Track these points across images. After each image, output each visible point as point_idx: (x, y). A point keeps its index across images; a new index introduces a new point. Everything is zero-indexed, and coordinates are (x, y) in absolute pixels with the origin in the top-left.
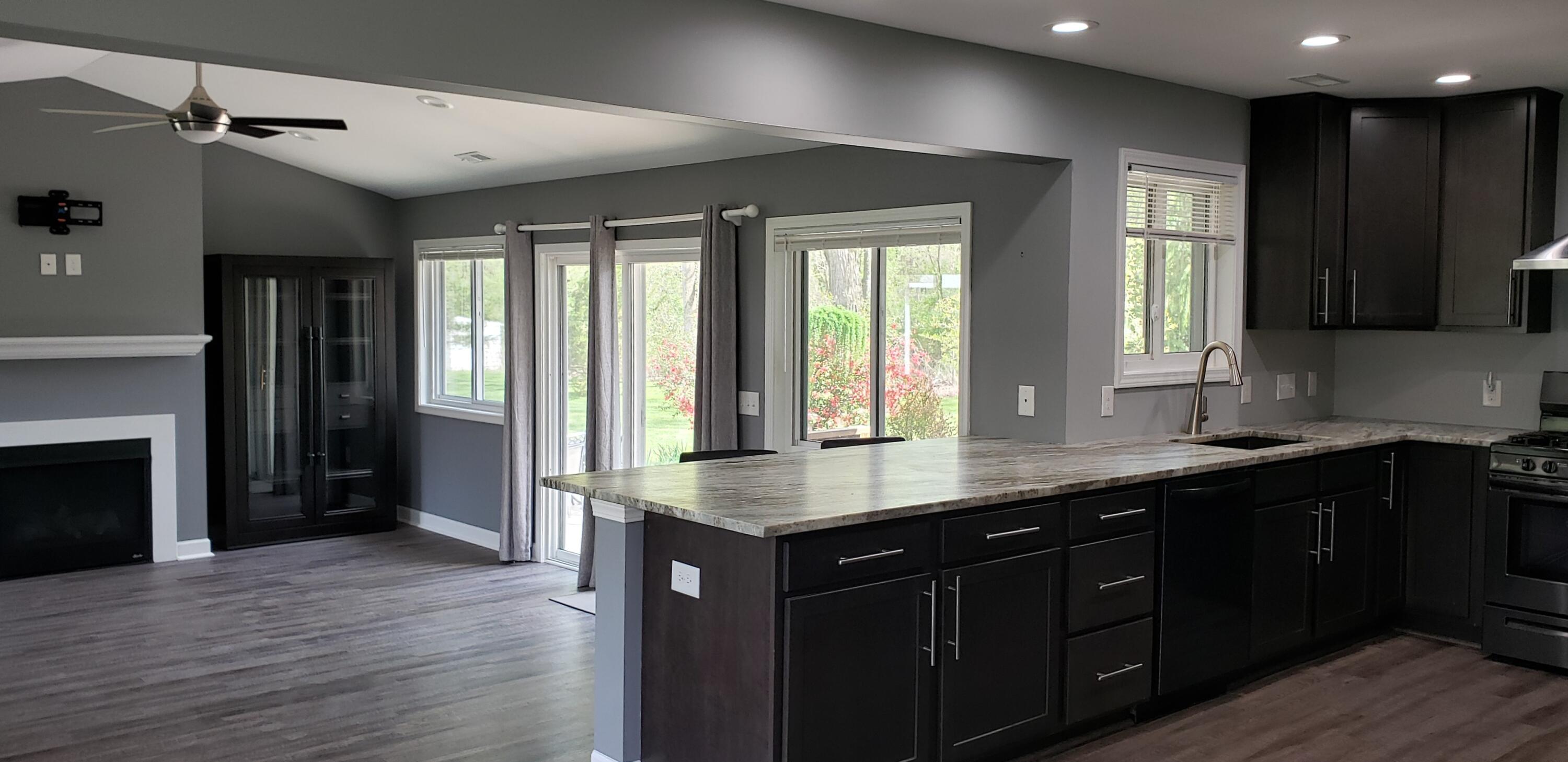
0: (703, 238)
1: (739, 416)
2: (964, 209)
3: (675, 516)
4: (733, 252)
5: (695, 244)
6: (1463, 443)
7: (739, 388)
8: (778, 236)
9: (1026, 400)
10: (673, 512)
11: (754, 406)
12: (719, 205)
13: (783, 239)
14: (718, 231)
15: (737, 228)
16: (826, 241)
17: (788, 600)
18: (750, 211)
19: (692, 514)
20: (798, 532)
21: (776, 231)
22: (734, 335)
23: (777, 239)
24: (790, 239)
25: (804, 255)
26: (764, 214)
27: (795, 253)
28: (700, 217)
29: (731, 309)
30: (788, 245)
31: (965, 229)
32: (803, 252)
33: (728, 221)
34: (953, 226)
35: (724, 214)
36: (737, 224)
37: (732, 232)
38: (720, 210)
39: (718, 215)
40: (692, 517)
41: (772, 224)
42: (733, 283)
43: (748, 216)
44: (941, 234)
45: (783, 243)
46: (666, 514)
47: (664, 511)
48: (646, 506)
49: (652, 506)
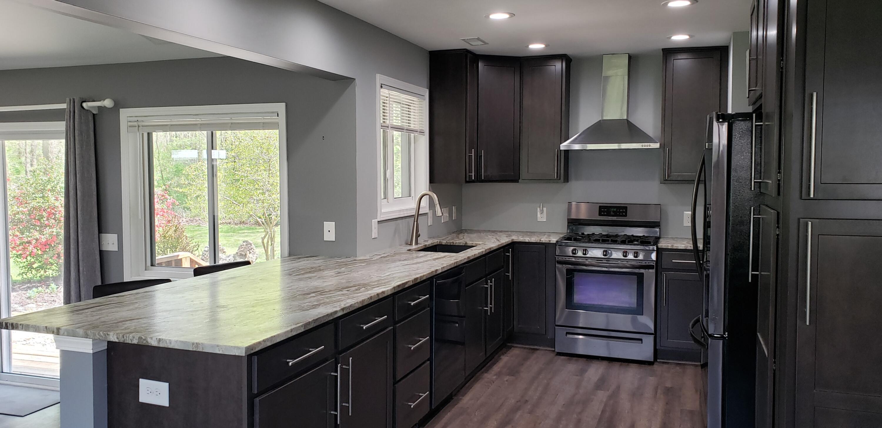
0: (67, 122)
1: (101, 252)
2: (281, 107)
3: (150, 345)
4: (92, 134)
5: (61, 126)
6: (541, 242)
7: (100, 231)
8: (130, 122)
9: (329, 231)
10: (147, 342)
11: (113, 244)
12: (80, 98)
13: (136, 124)
14: (80, 116)
15: (94, 115)
16: (171, 125)
17: (257, 400)
18: (108, 103)
19: (168, 342)
20: (265, 346)
21: (128, 118)
22: (95, 193)
23: (130, 124)
24: (141, 124)
25: (149, 135)
26: (118, 105)
27: (143, 134)
28: (64, 106)
29: (92, 174)
30: (139, 128)
31: (282, 120)
32: (148, 134)
33: (87, 110)
34: (274, 119)
35: (84, 105)
36: (95, 112)
37: (91, 118)
38: (81, 102)
39: (80, 104)
40: (169, 344)
41: (125, 114)
42: (93, 156)
43: (105, 107)
44: (264, 123)
45: (136, 126)
46: (139, 344)
47: (137, 341)
48: (118, 338)
49: (125, 337)
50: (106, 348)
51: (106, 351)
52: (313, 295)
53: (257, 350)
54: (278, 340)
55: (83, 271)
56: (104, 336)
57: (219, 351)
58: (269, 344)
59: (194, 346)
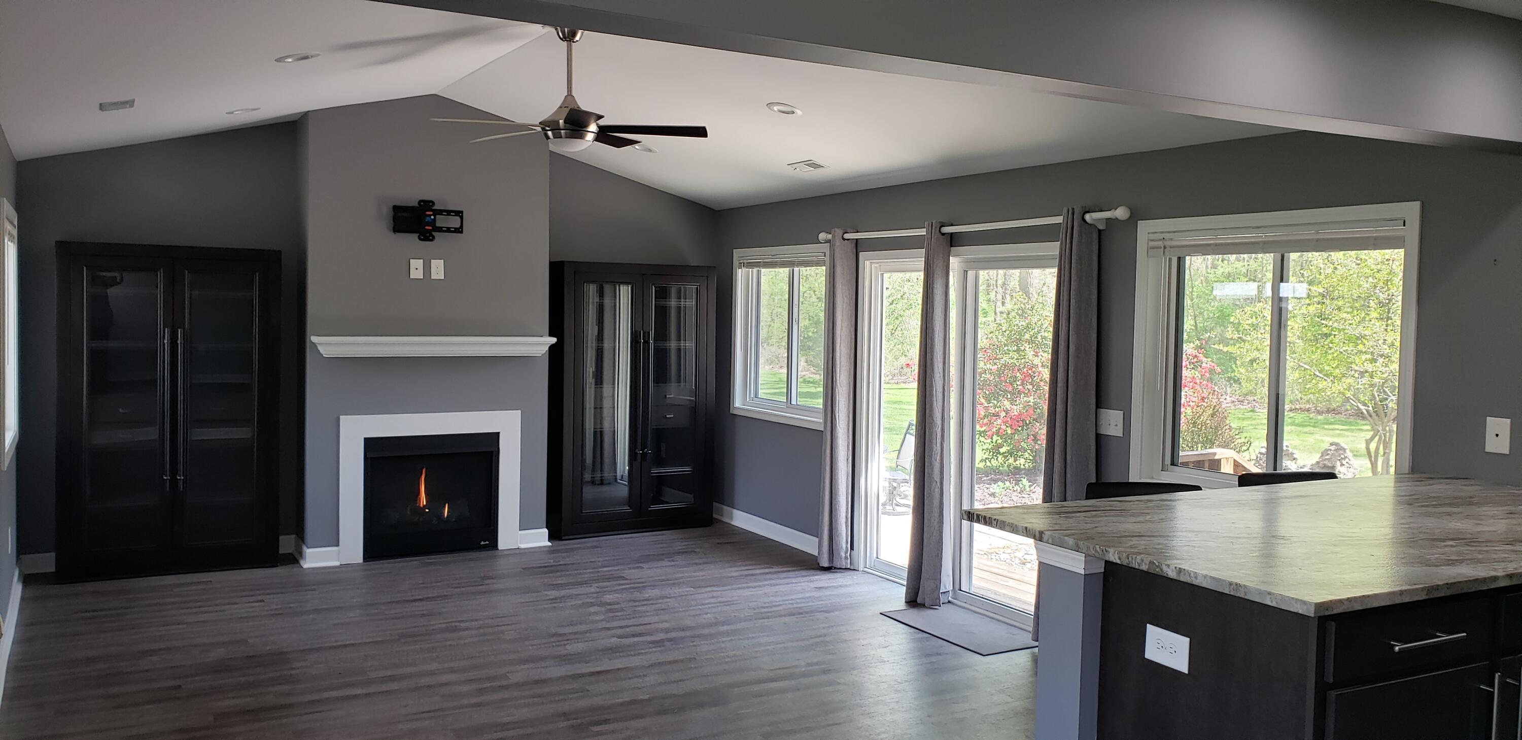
0: (1061, 243)
1: (1098, 437)
2: (1412, 210)
3: (1165, 575)
4: (1095, 258)
5: (1053, 248)
7: (1099, 405)
8: (1152, 240)
9: (1497, 435)
10: (1162, 570)
11: (1116, 425)
12: (1083, 207)
13: (1160, 243)
14: (1080, 235)
15: (1100, 231)
16: (1216, 245)
17: (1333, 694)
18: (1121, 213)
19: (1192, 575)
20: (1350, 610)
21: (1150, 235)
22: (1094, 347)
23: (1152, 244)
24: (1168, 243)
25: (1180, 261)
26: (1136, 216)
27: (1170, 260)
28: (1059, 220)
29: (1091, 319)
30: (1166, 250)
31: (1412, 232)
32: (1179, 258)
33: (1091, 225)
34: (1397, 230)
35: (1088, 217)
36: (1101, 228)
37: (1095, 236)
38: (1082, 213)
39: (1081, 218)
40: (1193, 579)
41: (1145, 229)
42: (1095, 292)
43: (1117, 218)
44: (1376, 238)
45: (1161, 248)
46: (1150, 571)
47: (1147, 567)
48: (1120, 559)
49: (1130, 559)
50: (1103, 570)
51: (1102, 575)
52: (1451, 543)
53: (1335, 611)
54: (1376, 604)
55: (1072, 462)
56: (1101, 553)
57: (1272, 602)
58: (1358, 607)
59: (1232, 587)
